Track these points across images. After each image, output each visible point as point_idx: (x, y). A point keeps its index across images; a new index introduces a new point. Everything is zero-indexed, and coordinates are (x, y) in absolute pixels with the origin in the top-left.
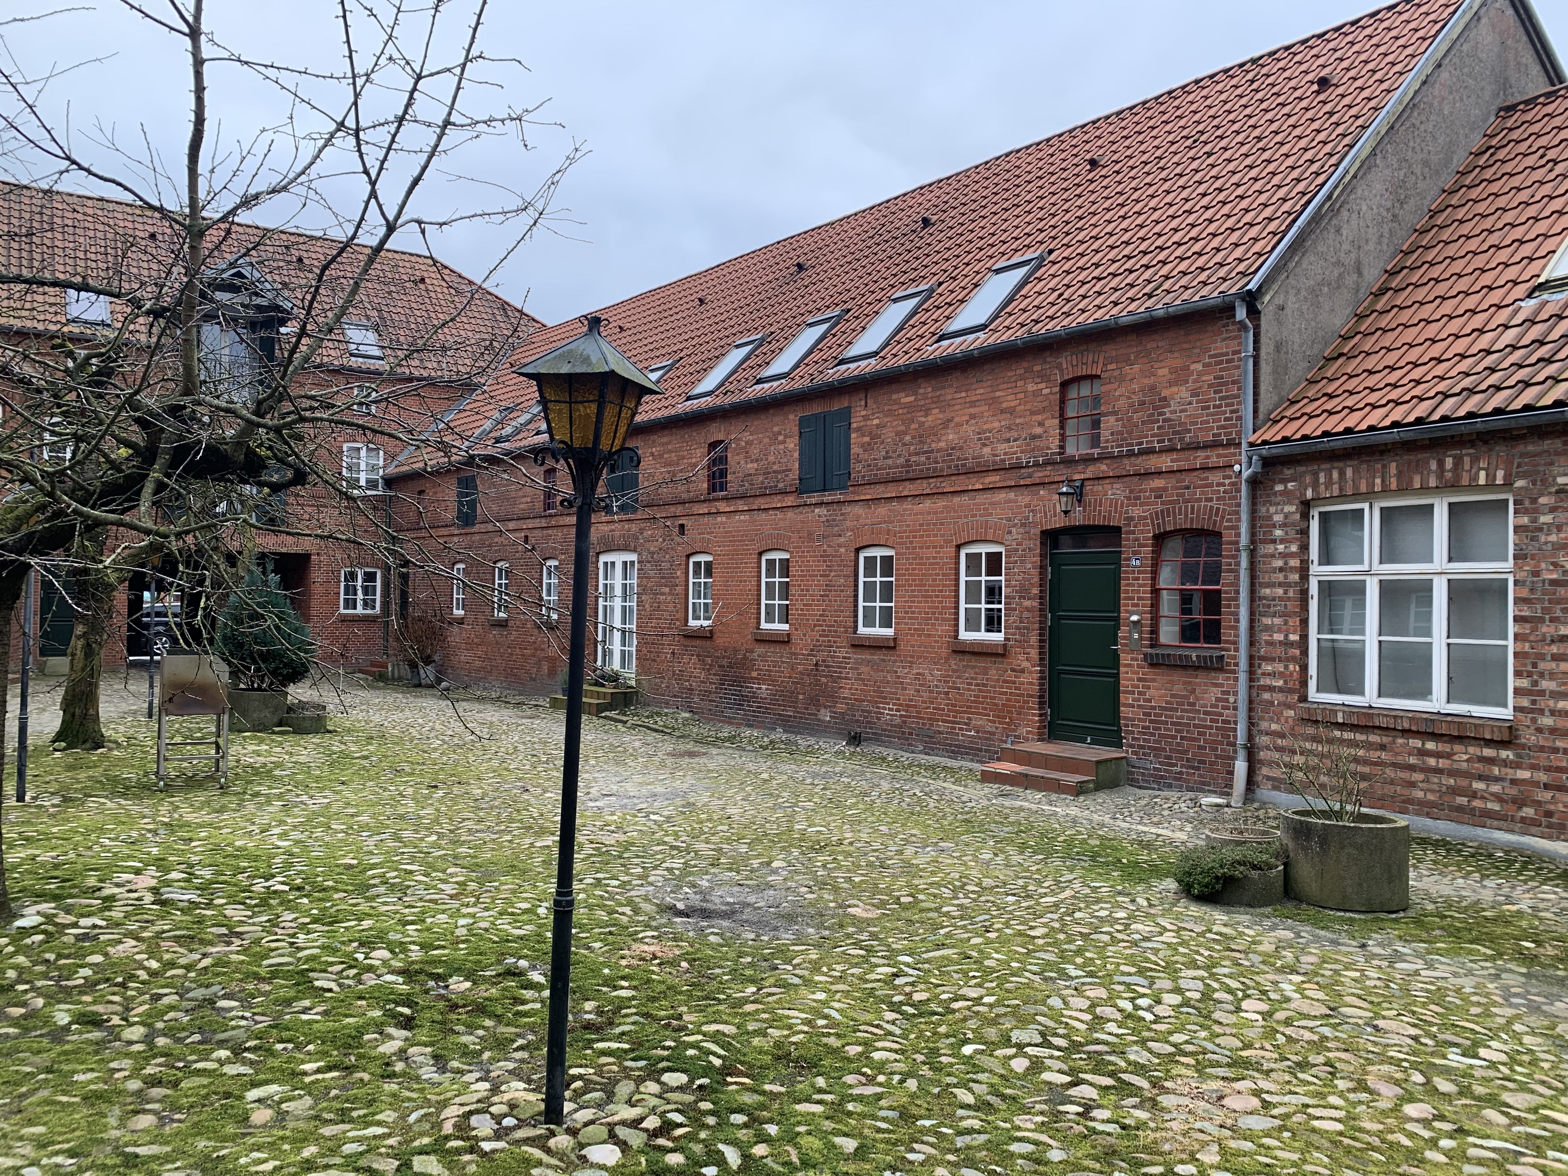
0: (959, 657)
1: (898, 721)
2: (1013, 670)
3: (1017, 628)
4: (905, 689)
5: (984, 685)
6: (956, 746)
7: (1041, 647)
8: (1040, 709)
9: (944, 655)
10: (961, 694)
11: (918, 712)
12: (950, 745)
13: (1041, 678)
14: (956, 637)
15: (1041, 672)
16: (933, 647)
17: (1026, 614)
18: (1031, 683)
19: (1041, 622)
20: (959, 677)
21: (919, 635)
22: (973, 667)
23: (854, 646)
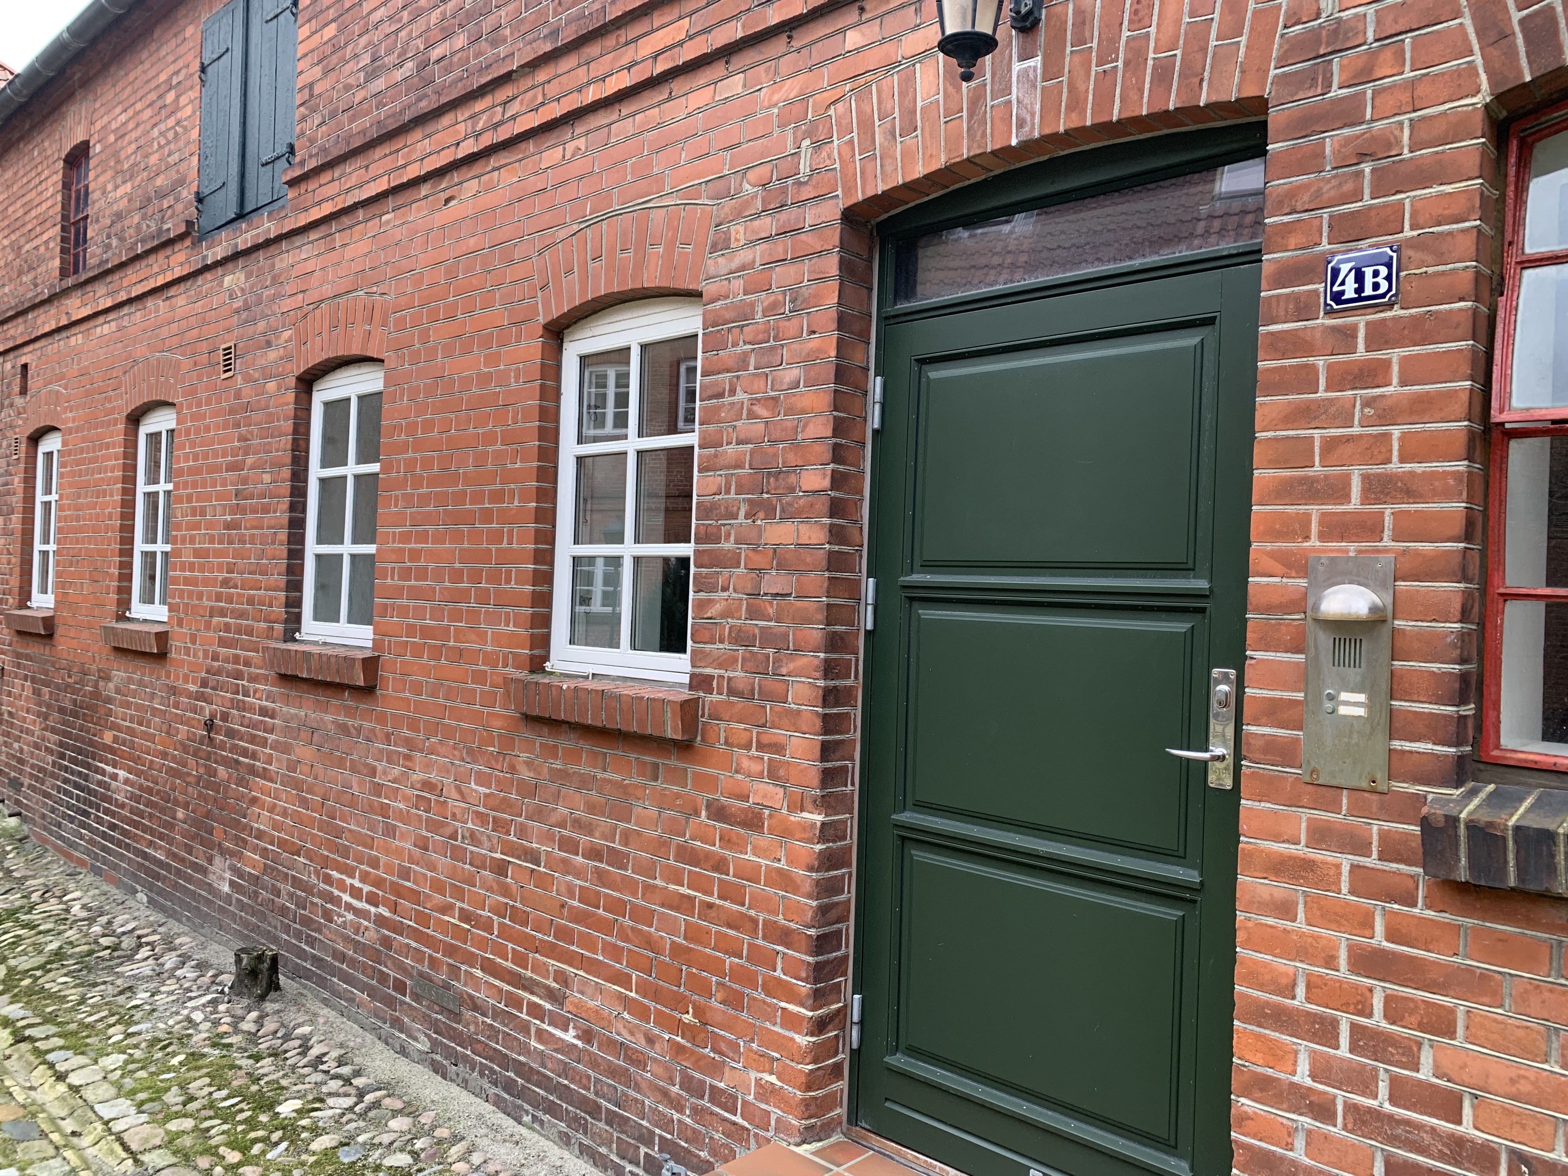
0: (542, 739)
1: (371, 935)
2: (719, 813)
3: (740, 638)
4: (390, 831)
5: (618, 859)
6: (521, 1069)
7: (830, 724)
8: (819, 997)
9: (497, 727)
10: (543, 881)
11: (421, 918)
12: (505, 1062)
13: (829, 861)
14: (538, 664)
15: (827, 832)
16: (469, 697)
17: (774, 582)
18: (784, 880)
19: (832, 615)
20: (538, 814)
21: (436, 654)
22: (584, 783)
23: (287, 679)
